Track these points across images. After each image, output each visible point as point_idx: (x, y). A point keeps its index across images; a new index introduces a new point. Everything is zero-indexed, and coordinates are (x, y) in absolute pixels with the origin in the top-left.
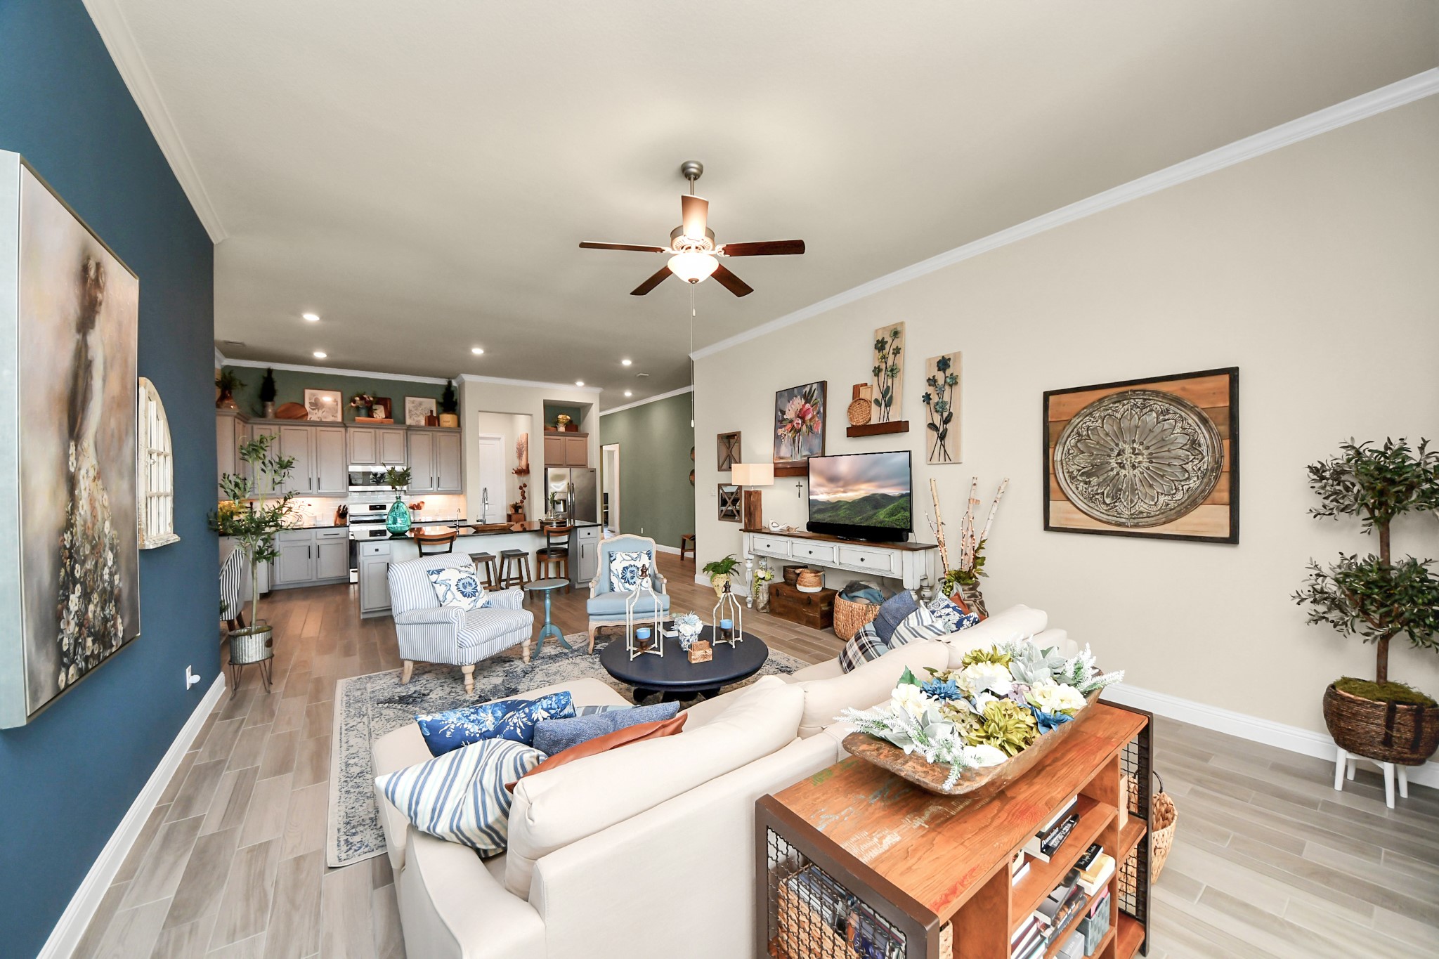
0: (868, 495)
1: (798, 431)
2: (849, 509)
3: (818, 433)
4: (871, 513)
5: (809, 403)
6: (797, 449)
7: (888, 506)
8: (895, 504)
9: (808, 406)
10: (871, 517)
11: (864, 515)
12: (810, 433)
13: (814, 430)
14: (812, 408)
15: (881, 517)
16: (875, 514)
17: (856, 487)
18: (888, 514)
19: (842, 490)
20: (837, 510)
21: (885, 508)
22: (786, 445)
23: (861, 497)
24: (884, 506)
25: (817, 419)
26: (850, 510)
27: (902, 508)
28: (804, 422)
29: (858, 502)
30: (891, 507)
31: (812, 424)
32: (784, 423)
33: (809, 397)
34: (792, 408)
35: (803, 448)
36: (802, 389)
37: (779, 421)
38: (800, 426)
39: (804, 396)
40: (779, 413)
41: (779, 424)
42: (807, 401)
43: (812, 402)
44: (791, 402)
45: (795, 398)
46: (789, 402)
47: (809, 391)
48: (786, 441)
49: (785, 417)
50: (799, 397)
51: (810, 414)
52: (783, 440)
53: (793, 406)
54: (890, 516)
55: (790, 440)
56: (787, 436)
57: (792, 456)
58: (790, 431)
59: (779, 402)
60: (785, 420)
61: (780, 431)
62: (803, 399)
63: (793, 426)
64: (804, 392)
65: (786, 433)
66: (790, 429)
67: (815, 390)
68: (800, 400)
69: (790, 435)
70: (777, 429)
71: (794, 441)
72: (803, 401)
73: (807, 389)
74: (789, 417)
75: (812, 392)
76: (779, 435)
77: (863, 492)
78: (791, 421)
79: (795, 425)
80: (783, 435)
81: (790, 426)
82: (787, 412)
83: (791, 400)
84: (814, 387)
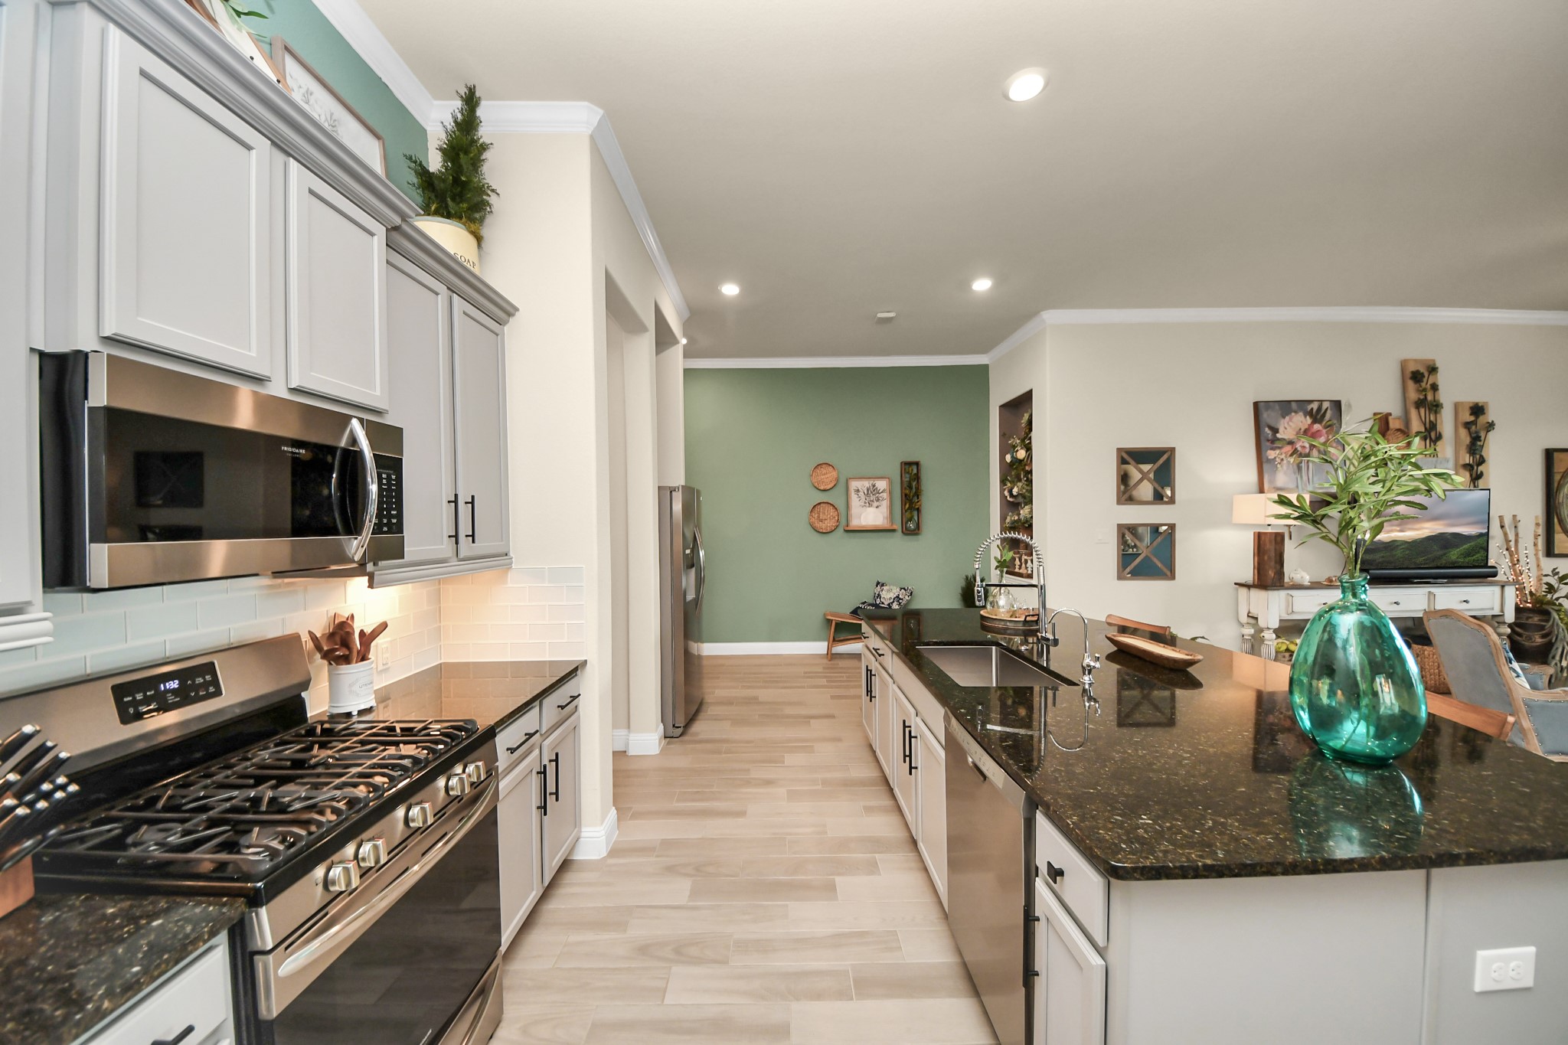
0: (1434, 534)
1: (1307, 456)
2: (1407, 549)
4: (1440, 553)
5: (1320, 422)
6: (1305, 478)
7: (1462, 544)
8: (1472, 544)
9: (1317, 427)
10: (1437, 559)
11: (1430, 556)
14: (1324, 431)
15: (1453, 559)
16: (1445, 554)
17: (1418, 526)
18: (1462, 554)
19: (1398, 529)
20: (1392, 550)
21: (1458, 548)
22: (1285, 473)
23: (1424, 536)
24: (1457, 546)
26: (1410, 550)
27: (1481, 548)
29: (1421, 541)
30: (1466, 546)
32: (1277, 444)
33: (1319, 417)
34: (1290, 426)
35: (1315, 479)
36: (1310, 404)
37: (1268, 440)
38: (1307, 450)
39: (1310, 413)
40: (1267, 429)
41: (1268, 444)
42: (1315, 421)
43: (1324, 423)
44: (1287, 418)
45: (1293, 414)
46: (1284, 418)
47: (1319, 409)
48: (1285, 467)
49: (1278, 435)
50: (1301, 414)
51: (1323, 437)
52: (1279, 466)
53: (1291, 423)
54: (1465, 557)
55: (1291, 466)
56: (1285, 462)
57: (1297, 487)
58: (1291, 455)
59: (1266, 416)
60: (1278, 439)
61: (1271, 454)
62: (1308, 417)
63: (1296, 449)
64: (1312, 409)
65: (1283, 456)
66: (1290, 452)
67: (1327, 409)
68: (1303, 417)
69: (1292, 460)
70: (1266, 451)
71: (1299, 468)
72: (1309, 420)
73: (1315, 406)
74: (1286, 437)
75: (1323, 411)
76: (1270, 457)
77: (1427, 531)
78: (1291, 443)
79: (1299, 449)
80: (1277, 459)
81: (1288, 449)
82: (1281, 431)
83: (1287, 415)
84: (1326, 405)
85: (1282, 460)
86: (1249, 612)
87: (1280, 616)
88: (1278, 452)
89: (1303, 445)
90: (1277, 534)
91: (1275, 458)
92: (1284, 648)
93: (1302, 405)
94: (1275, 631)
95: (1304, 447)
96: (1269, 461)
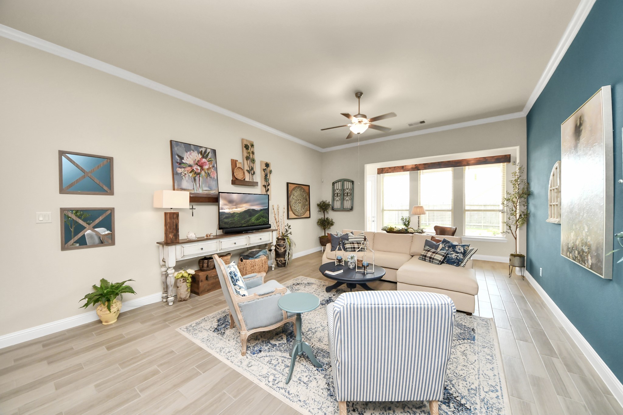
0: (246, 210)
1: (199, 174)
3: (214, 178)
4: (249, 219)
5: (206, 158)
6: (198, 185)
7: (256, 214)
8: (259, 214)
9: (204, 160)
10: (248, 221)
11: (246, 220)
12: (208, 177)
13: (211, 175)
14: (208, 163)
15: (253, 221)
16: (250, 219)
17: (241, 207)
18: (256, 219)
19: (235, 207)
20: (234, 217)
21: (254, 216)
22: (187, 181)
23: (243, 211)
24: (254, 215)
25: (213, 170)
26: (239, 217)
27: (262, 216)
28: (202, 168)
29: (242, 213)
30: (257, 215)
31: (209, 172)
32: (183, 165)
33: (205, 155)
34: (190, 157)
35: (203, 185)
36: (200, 148)
37: (178, 163)
38: (199, 171)
39: (201, 153)
40: (177, 157)
41: (177, 164)
42: (203, 157)
43: (208, 159)
44: (189, 153)
45: (192, 151)
46: (187, 152)
47: (205, 152)
48: (187, 178)
49: (183, 161)
50: (196, 152)
51: (207, 166)
52: (183, 177)
53: (190, 156)
54: (257, 221)
55: (190, 178)
56: (187, 175)
57: (194, 189)
58: (191, 172)
59: (176, 149)
60: (183, 163)
61: (180, 170)
62: (200, 154)
63: (193, 170)
64: (202, 151)
65: (186, 172)
66: (190, 171)
67: (209, 152)
68: (197, 154)
69: (191, 175)
70: (176, 168)
71: (195, 180)
72: (200, 156)
73: (203, 150)
74: (188, 163)
75: (207, 153)
76: (178, 172)
77: (244, 208)
78: (190, 166)
79: (195, 170)
80: (183, 174)
81: (189, 168)
82: (185, 158)
83: (189, 151)
84: (208, 151)
85: (185, 174)
86: (164, 259)
87: (176, 259)
88: (183, 169)
89: (197, 168)
90: (174, 213)
91: (181, 172)
92: (180, 275)
93: (197, 147)
94: (174, 268)
95: (197, 169)
96: (177, 174)
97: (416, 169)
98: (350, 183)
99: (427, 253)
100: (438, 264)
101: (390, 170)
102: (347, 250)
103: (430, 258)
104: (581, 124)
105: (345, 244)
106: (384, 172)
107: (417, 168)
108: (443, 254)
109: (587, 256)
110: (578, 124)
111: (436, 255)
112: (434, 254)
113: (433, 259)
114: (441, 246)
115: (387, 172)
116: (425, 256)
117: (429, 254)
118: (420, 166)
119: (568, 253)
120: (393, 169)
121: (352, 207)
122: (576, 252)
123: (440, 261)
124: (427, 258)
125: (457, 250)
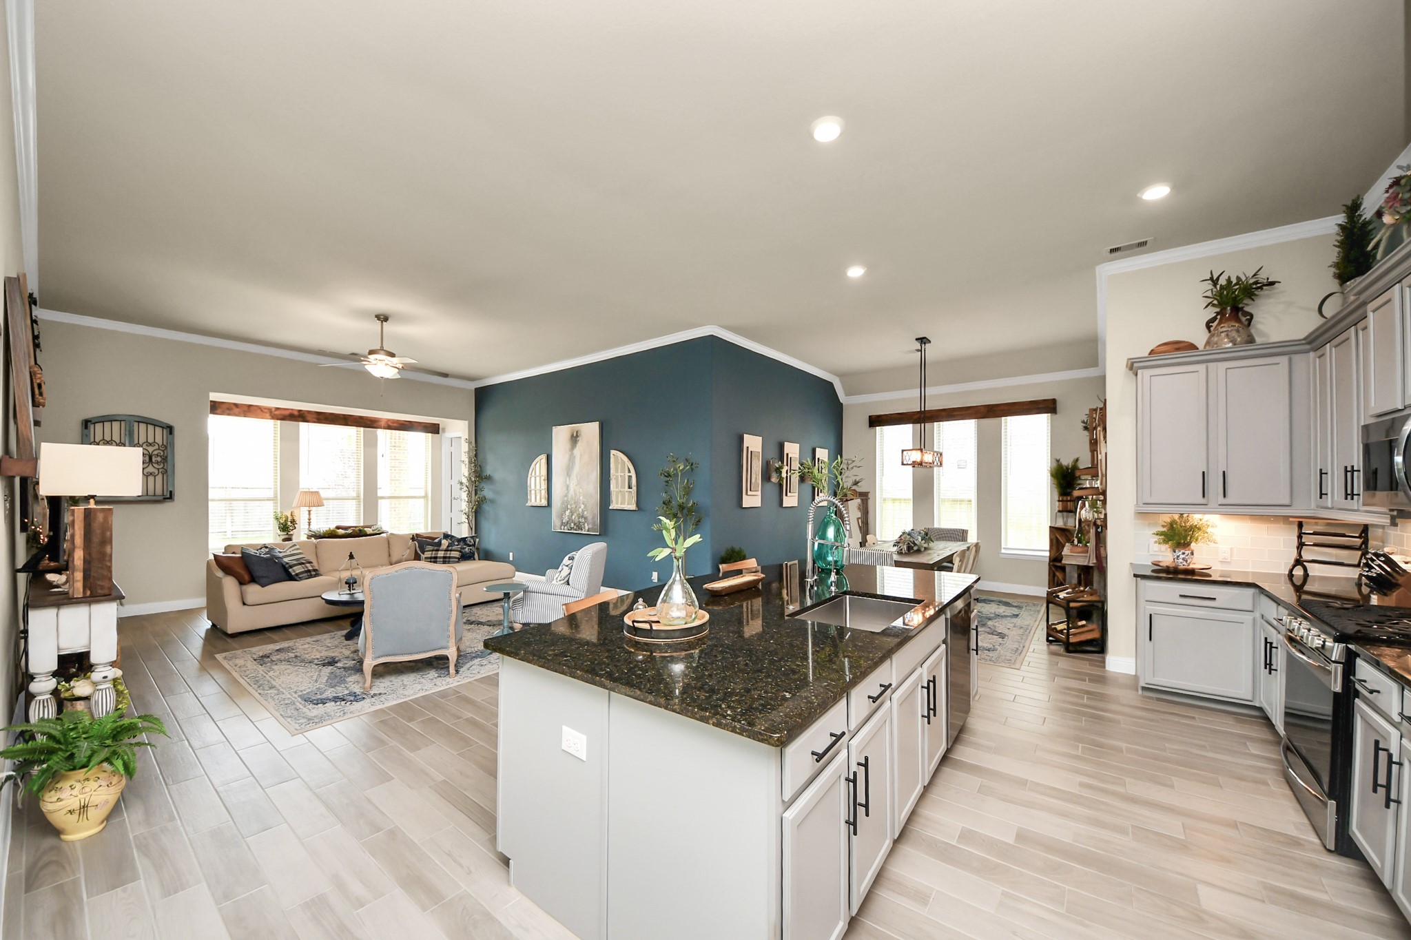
97: (300, 419)
98: (159, 430)
99: (437, 554)
100: (458, 562)
101: (236, 410)
102: (300, 576)
103: (444, 557)
104: (577, 436)
105: (291, 567)
106: (219, 411)
107: (301, 416)
108: (459, 549)
109: (584, 524)
110: (575, 435)
111: (452, 552)
112: (449, 552)
113: (449, 557)
114: (445, 543)
115: (228, 412)
116: (436, 558)
117: (441, 554)
118: (310, 415)
119: (563, 527)
120: (246, 409)
121: (171, 492)
122: (572, 524)
123: (459, 559)
124: (438, 560)
125: (468, 542)
